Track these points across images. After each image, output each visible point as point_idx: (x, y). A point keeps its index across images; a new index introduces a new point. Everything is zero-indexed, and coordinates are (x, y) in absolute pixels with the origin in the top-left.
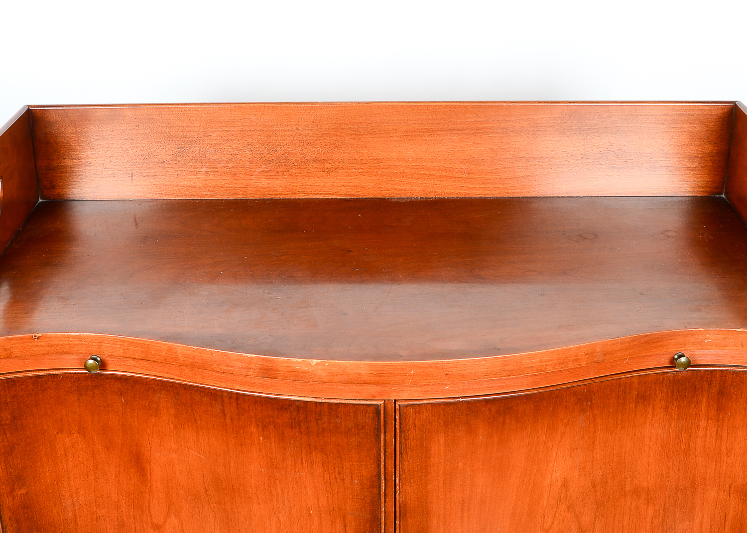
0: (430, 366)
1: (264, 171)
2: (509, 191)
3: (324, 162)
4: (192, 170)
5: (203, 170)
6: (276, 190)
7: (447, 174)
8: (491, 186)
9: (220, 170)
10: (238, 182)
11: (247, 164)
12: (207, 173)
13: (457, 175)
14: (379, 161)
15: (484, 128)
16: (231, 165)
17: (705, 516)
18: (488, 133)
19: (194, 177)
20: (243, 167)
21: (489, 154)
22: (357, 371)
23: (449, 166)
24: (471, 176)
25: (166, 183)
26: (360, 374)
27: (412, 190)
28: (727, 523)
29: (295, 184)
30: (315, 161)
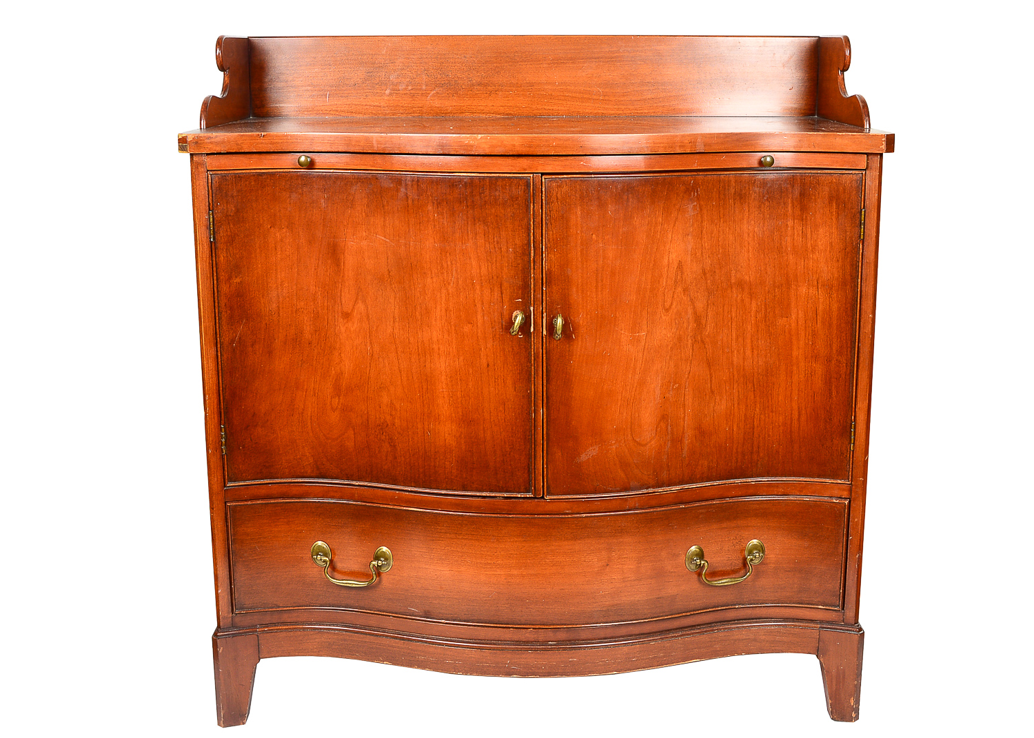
0: (568, 139)
1: (437, 93)
2: (639, 112)
3: (486, 85)
4: (378, 91)
5: (388, 92)
6: (447, 110)
7: (586, 96)
8: (623, 107)
9: (401, 92)
10: (416, 102)
11: (424, 87)
12: (391, 94)
13: (595, 97)
14: (531, 85)
15: (615, 57)
16: (410, 88)
17: (800, 312)
18: (619, 61)
19: (380, 98)
20: (420, 89)
21: (621, 79)
22: (512, 143)
23: (589, 89)
24: (606, 98)
25: (356, 103)
26: (514, 145)
27: (558, 110)
28: (818, 317)
29: (463, 104)
30: (480, 84)
